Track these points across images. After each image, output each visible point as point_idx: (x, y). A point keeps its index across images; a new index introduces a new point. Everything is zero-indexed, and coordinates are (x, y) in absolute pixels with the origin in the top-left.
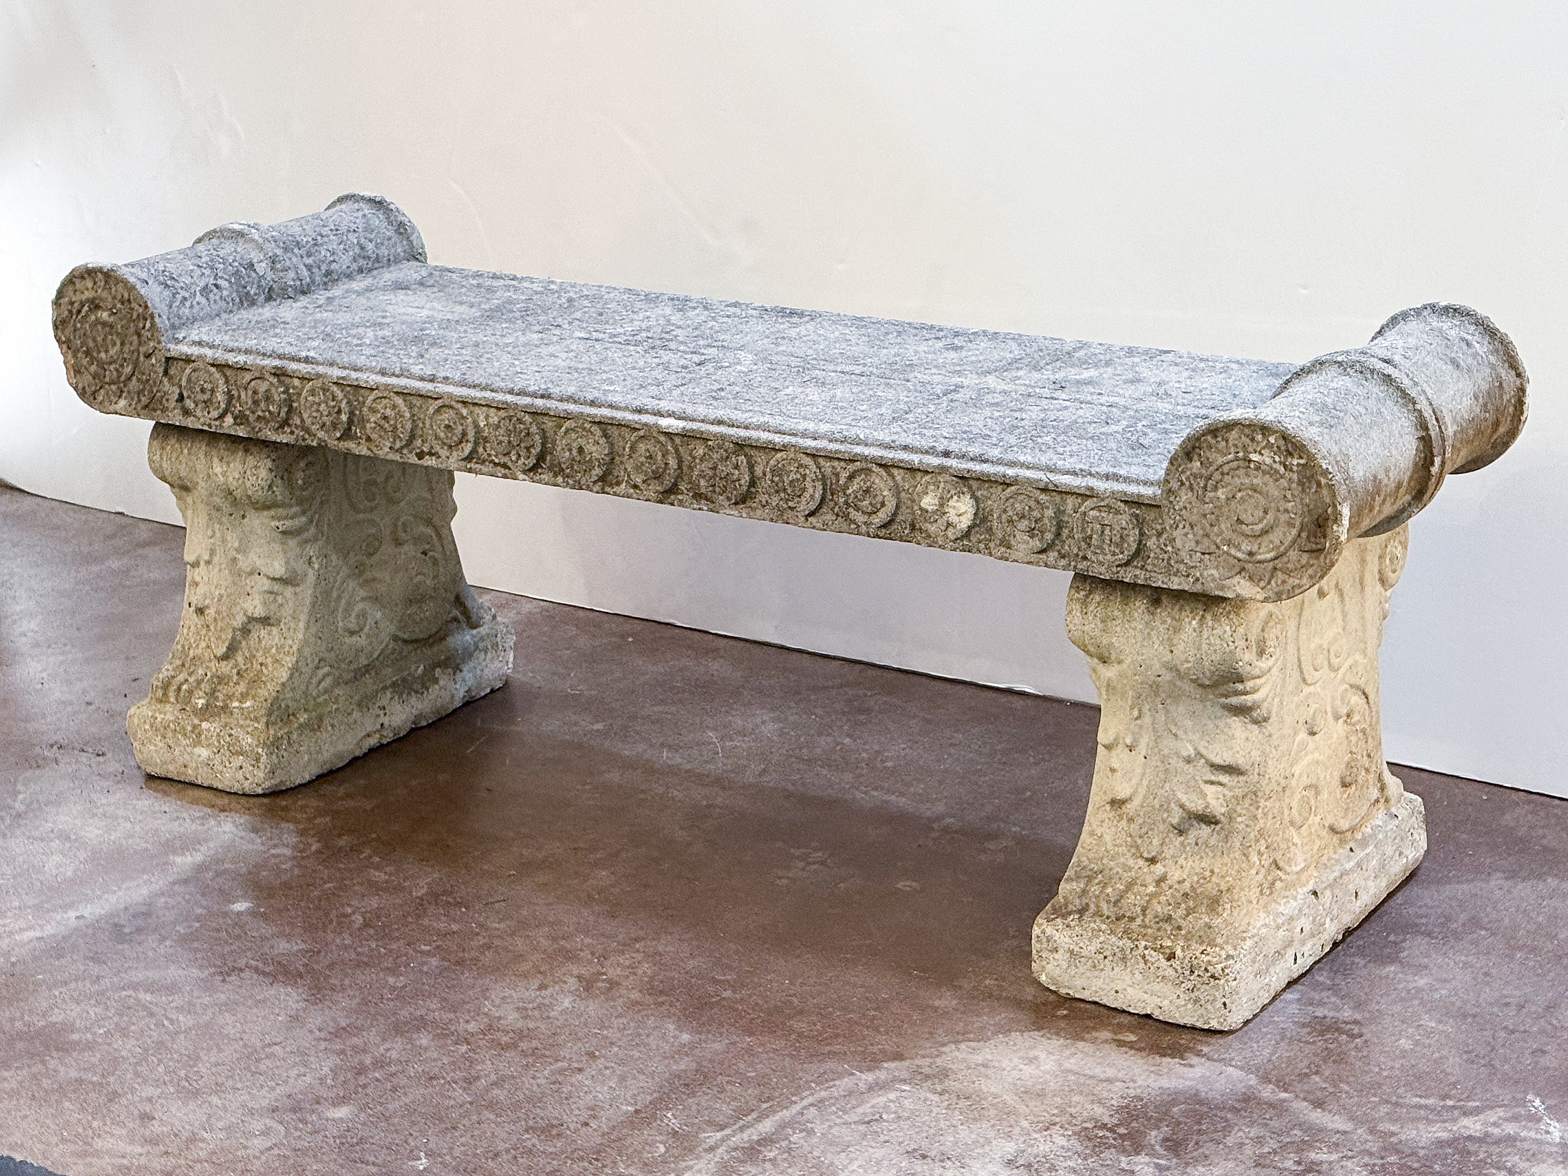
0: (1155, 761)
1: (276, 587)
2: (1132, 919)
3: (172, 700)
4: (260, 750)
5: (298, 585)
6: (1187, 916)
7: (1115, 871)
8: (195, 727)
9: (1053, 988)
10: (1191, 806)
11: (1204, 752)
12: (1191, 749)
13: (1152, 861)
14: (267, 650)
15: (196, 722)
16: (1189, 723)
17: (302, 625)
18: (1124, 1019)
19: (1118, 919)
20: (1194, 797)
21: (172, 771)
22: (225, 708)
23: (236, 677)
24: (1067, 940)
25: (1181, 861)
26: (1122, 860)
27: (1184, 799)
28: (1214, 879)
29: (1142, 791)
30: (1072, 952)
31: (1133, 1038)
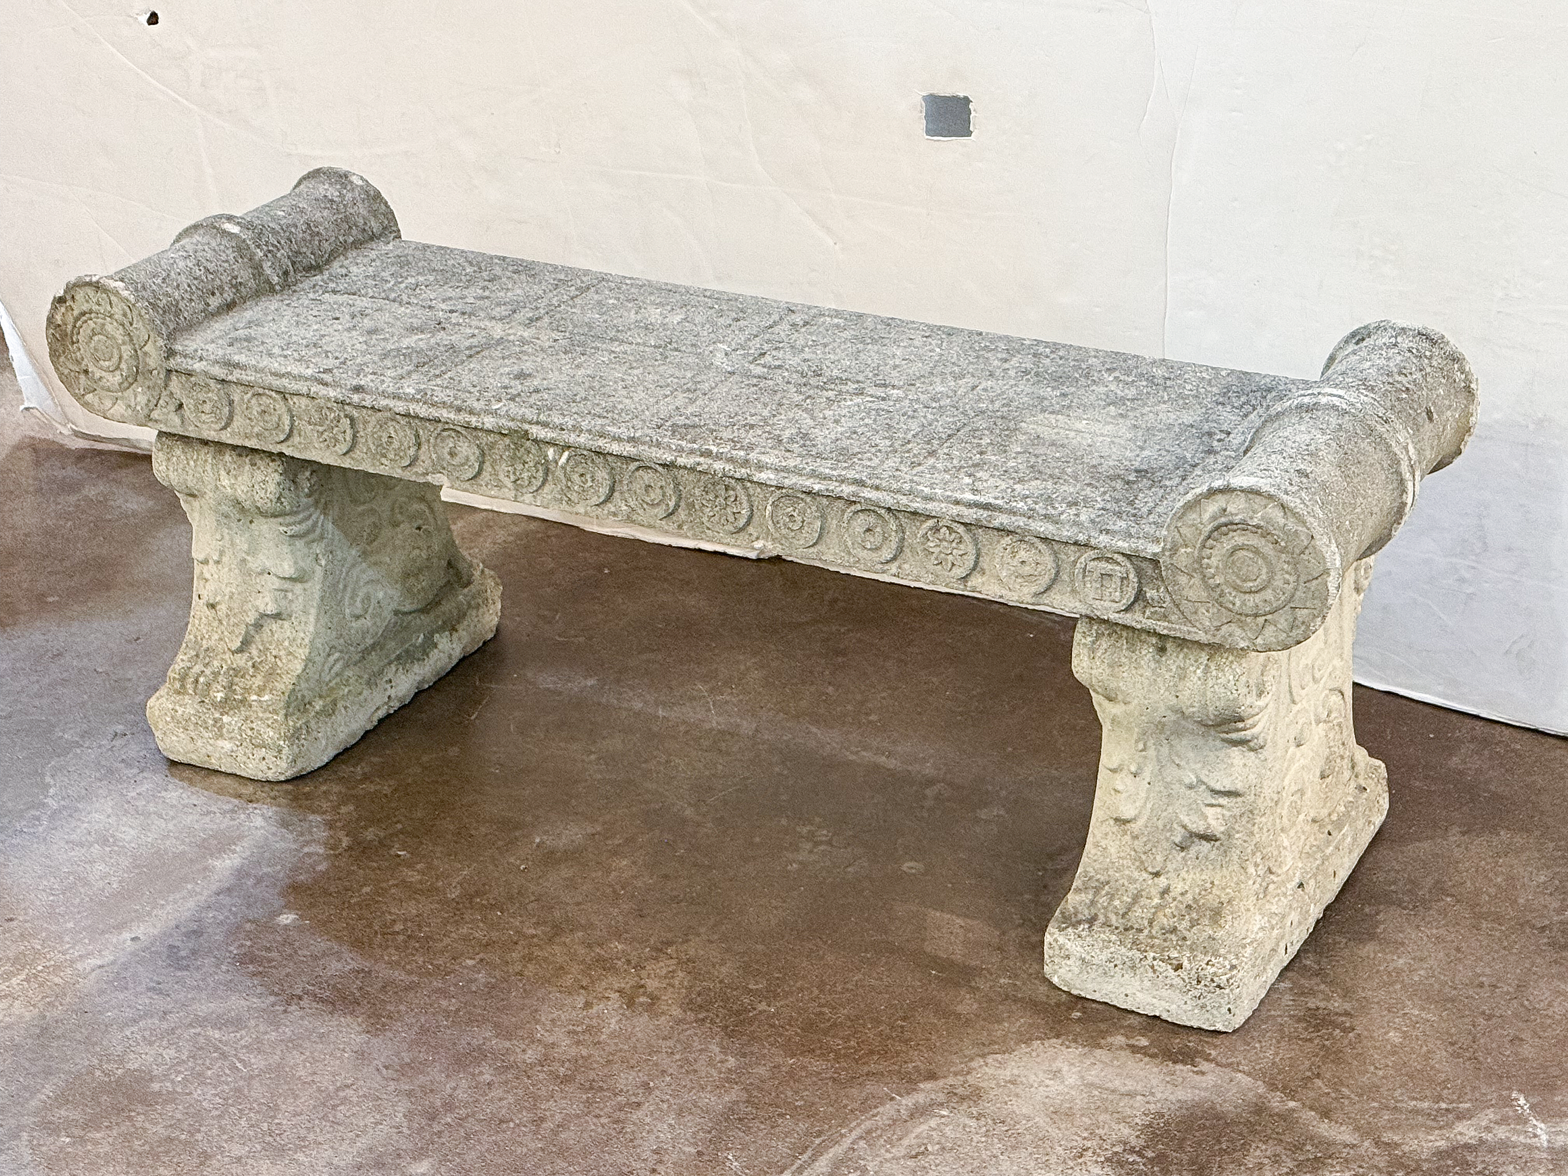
0: (1159, 787)
1: (287, 585)
2: (1140, 931)
3: (191, 692)
4: (282, 743)
5: (306, 581)
6: (1192, 927)
7: (1121, 882)
8: (216, 721)
9: (1065, 989)
10: (1193, 827)
11: (1205, 780)
12: (1193, 777)
13: (1157, 874)
14: (280, 643)
15: (217, 715)
16: (1191, 755)
17: (312, 619)
18: (1133, 1020)
19: (1126, 930)
20: (1194, 818)
21: (195, 759)
22: (243, 701)
23: (251, 671)
24: (1079, 949)
25: (1183, 874)
26: (1127, 872)
27: (1186, 820)
28: (1214, 891)
29: (1146, 813)
30: (1083, 960)
31: (1144, 1042)
